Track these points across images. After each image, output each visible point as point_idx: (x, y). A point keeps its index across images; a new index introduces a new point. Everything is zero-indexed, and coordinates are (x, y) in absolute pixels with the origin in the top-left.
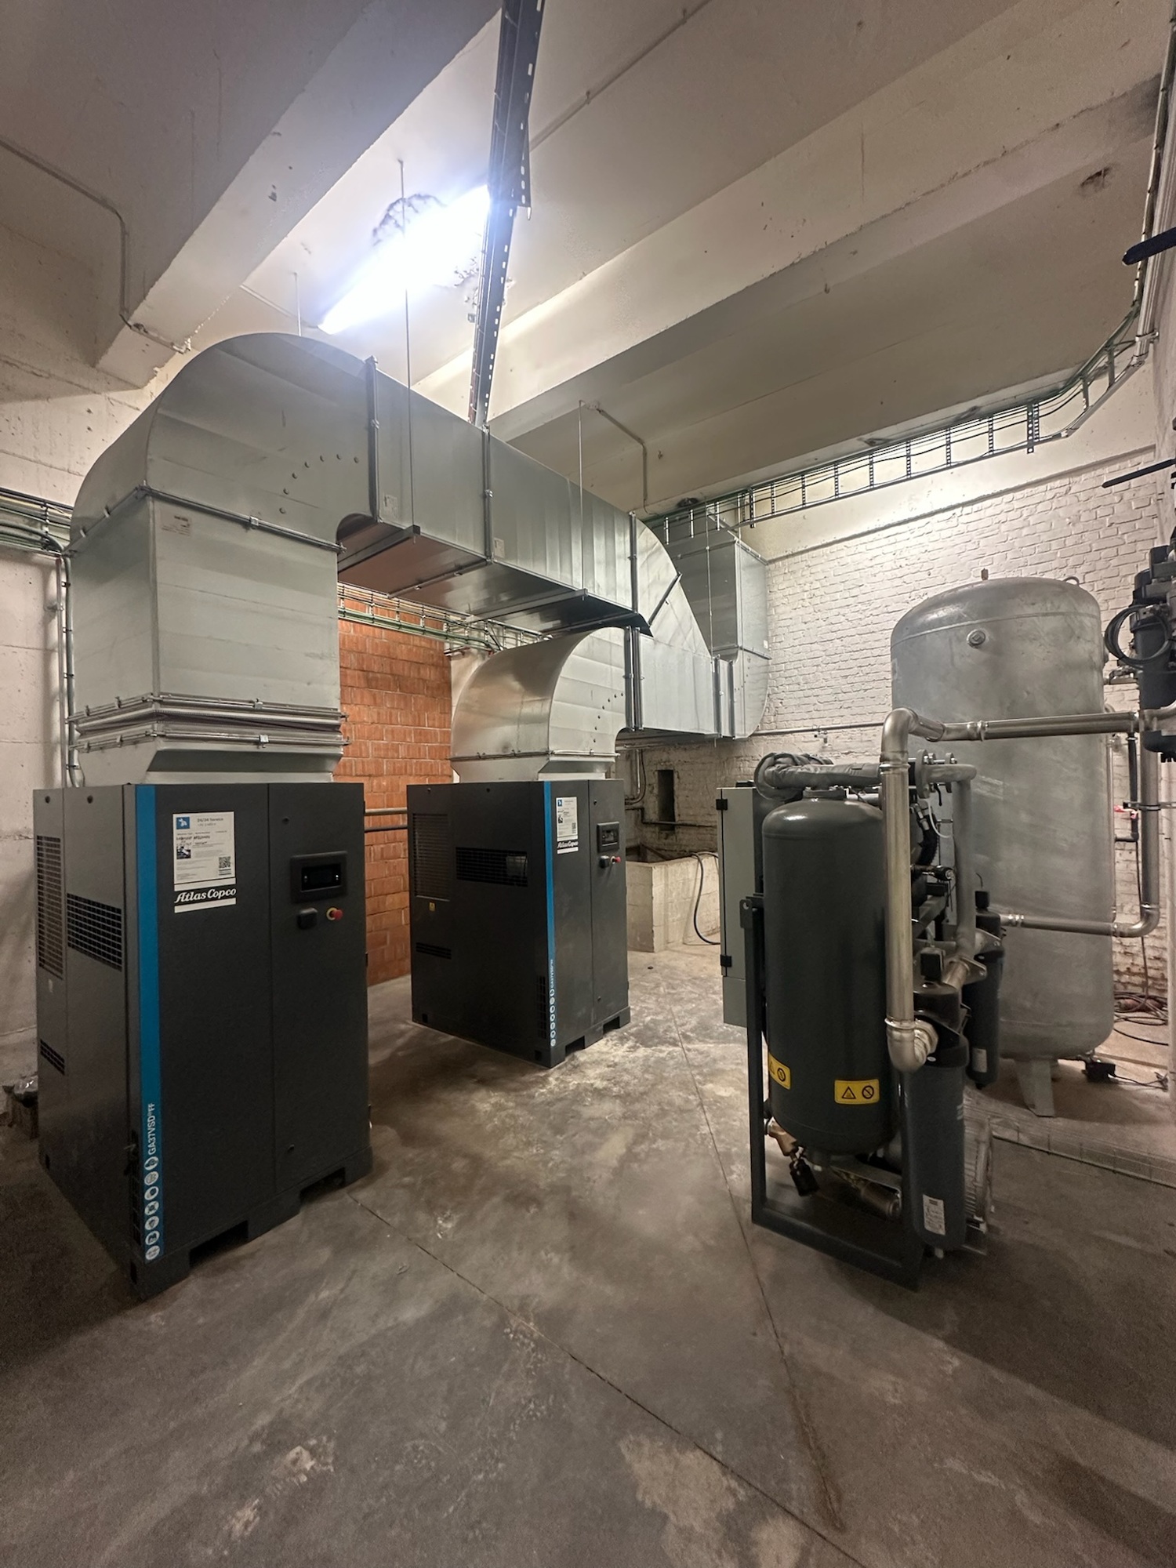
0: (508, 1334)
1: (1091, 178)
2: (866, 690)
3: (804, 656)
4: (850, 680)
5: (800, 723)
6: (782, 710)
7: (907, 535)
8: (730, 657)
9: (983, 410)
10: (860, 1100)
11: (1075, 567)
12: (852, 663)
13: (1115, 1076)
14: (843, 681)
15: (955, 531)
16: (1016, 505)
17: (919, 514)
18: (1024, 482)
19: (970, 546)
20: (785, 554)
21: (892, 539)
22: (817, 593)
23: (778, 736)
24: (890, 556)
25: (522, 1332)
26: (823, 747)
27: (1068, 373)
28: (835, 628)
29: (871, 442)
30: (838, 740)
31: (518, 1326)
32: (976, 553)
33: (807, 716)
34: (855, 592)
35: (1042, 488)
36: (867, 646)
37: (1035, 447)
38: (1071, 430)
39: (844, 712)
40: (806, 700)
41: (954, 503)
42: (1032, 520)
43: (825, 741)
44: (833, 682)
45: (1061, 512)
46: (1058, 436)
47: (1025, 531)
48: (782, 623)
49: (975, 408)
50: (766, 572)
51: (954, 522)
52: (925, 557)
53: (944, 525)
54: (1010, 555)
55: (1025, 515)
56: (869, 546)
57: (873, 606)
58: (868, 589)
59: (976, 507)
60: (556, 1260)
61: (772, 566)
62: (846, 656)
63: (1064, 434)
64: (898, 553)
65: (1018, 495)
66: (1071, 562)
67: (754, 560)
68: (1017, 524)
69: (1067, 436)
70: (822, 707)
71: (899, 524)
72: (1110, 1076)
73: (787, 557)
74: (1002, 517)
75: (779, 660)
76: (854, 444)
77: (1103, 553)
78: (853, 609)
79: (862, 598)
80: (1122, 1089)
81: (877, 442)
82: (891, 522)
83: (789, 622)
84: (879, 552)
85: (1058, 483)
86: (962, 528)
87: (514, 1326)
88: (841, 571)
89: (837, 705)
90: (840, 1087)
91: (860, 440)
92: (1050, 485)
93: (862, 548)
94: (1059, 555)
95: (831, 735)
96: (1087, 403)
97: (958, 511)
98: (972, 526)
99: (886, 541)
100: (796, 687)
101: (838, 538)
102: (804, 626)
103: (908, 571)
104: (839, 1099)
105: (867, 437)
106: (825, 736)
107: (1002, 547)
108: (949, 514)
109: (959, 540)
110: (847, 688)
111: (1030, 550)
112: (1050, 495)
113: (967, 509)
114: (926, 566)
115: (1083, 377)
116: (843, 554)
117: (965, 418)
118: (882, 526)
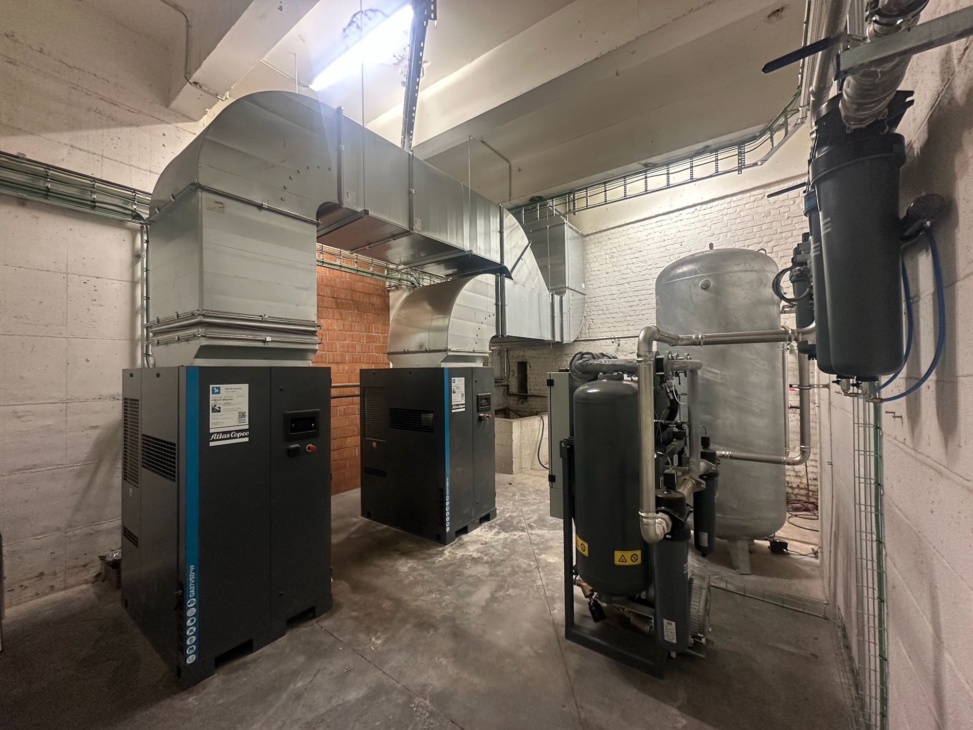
0: (412, 708)
1: (774, 12)
2: (643, 315)
3: (606, 293)
4: (634, 308)
5: (603, 334)
6: (593, 326)
7: (669, 221)
8: (561, 293)
9: (712, 147)
10: (629, 563)
11: (767, 242)
12: (636, 298)
13: (787, 550)
14: (630, 309)
15: (697, 219)
16: (733, 205)
17: (675, 209)
18: (737, 191)
19: (706, 229)
20: (595, 231)
21: (659, 224)
22: (614, 255)
23: (591, 342)
24: (658, 234)
25: (422, 707)
26: (618, 349)
27: (761, 127)
28: (624, 276)
29: (646, 165)
30: (627, 345)
31: (419, 703)
32: (709, 233)
33: (608, 330)
34: (637, 255)
35: (748, 194)
36: (644, 288)
37: (743, 170)
38: (763, 161)
39: (630, 327)
40: (608, 320)
41: (696, 203)
42: (742, 214)
43: (619, 345)
44: (623, 310)
45: (760, 210)
46: (755, 164)
47: (738, 221)
48: (593, 273)
49: (707, 147)
50: (584, 242)
51: (696, 214)
52: (679, 235)
53: (690, 216)
54: (729, 235)
55: (737, 212)
56: (646, 227)
57: (648, 263)
58: (645, 253)
59: (709, 205)
60: (444, 662)
61: (587, 238)
62: (631, 294)
63: (759, 163)
64: (663, 232)
65: (734, 198)
66: (765, 239)
67: (576, 234)
68: (733, 216)
69: (761, 164)
70: (617, 324)
71: (664, 214)
72: (784, 550)
73: (597, 233)
74: (725, 212)
75: (591, 296)
76: (636, 166)
77: (784, 235)
78: (636, 265)
79: (642, 259)
80: (791, 558)
81: (650, 165)
82: (658, 213)
83: (597, 273)
84: (650, 231)
85: (757, 192)
86: (701, 218)
87: (417, 703)
88: (629, 242)
89: (626, 323)
90: (618, 554)
91: (639, 163)
92: (753, 193)
93: (641, 229)
94: (758, 235)
95: (622, 341)
96: (773, 145)
97: (698, 207)
98: (707, 217)
99: (655, 225)
100: (602, 312)
101: (627, 222)
102: (606, 275)
103: (668, 243)
104: (617, 562)
105: (644, 162)
106: (618, 342)
107: (725, 230)
108: (693, 209)
109: (699, 225)
110: (632, 313)
111: (741, 232)
112: (752, 199)
113: (704, 207)
114: (679, 240)
115: (770, 129)
116: (630, 232)
117: (701, 152)
118: (653, 215)
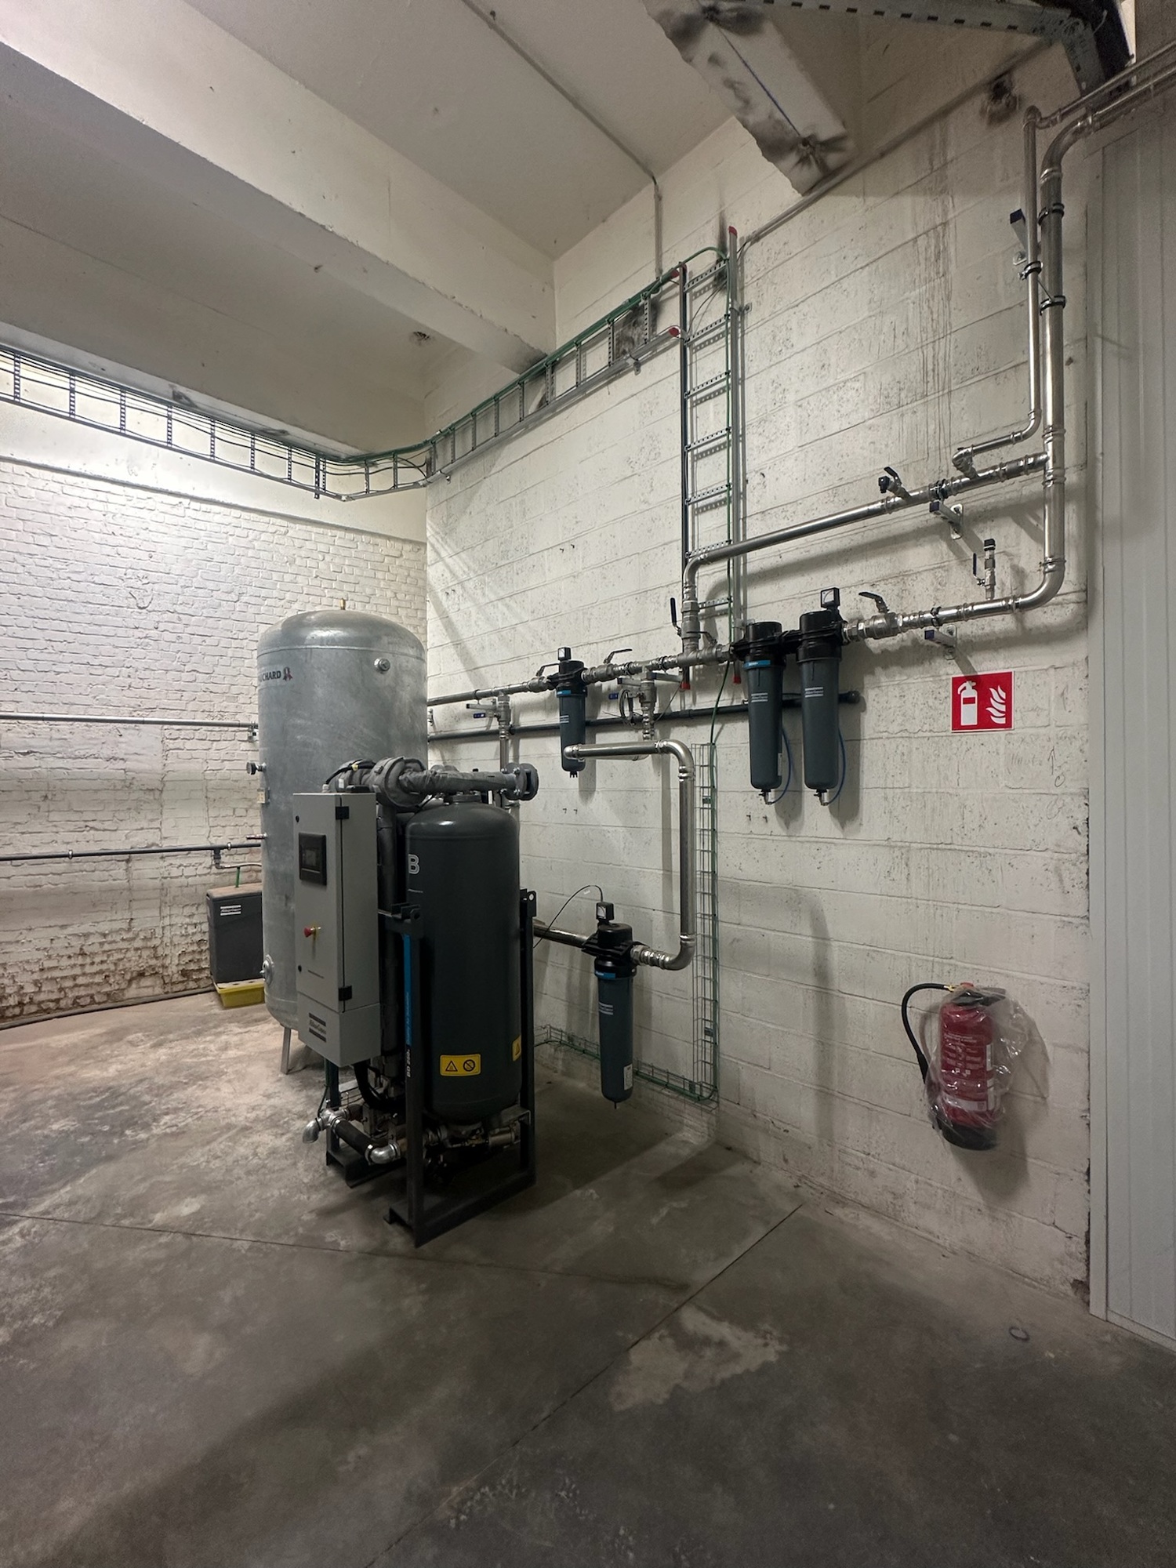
1: (420, 333)
2: (58, 673)
7: (122, 500)
9: (288, 437)
11: (290, 602)
12: (38, 634)
14: (22, 654)
15: (181, 521)
16: (244, 524)
17: (141, 484)
18: (252, 506)
19: (196, 544)
21: (102, 496)
24: (100, 515)
27: (353, 450)
29: (177, 397)
30: (10, 734)
32: (203, 555)
34: (45, 541)
35: (266, 519)
37: (319, 495)
38: (350, 498)
42: (257, 544)
46: (338, 497)
49: (284, 432)
63: (344, 498)
69: (345, 501)
93: (56, 487)
94: (278, 587)
96: (367, 486)
97: (186, 501)
98: (201, 525)
99: (92, 495)
103: (122, 543)
105: (182, 389)
107: (230, 559)
108: (175, 500)
109: (183, 532)
115: (366, 460)
117: (268, 433)
118: (88, 473)
